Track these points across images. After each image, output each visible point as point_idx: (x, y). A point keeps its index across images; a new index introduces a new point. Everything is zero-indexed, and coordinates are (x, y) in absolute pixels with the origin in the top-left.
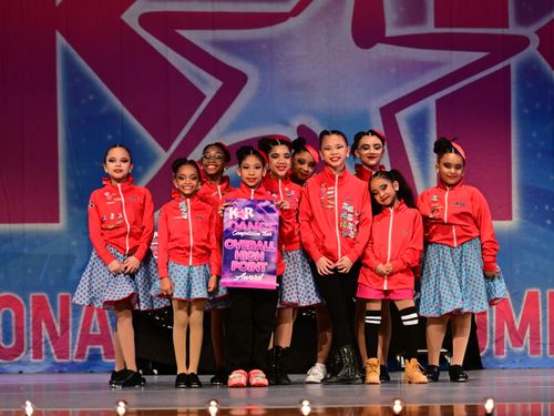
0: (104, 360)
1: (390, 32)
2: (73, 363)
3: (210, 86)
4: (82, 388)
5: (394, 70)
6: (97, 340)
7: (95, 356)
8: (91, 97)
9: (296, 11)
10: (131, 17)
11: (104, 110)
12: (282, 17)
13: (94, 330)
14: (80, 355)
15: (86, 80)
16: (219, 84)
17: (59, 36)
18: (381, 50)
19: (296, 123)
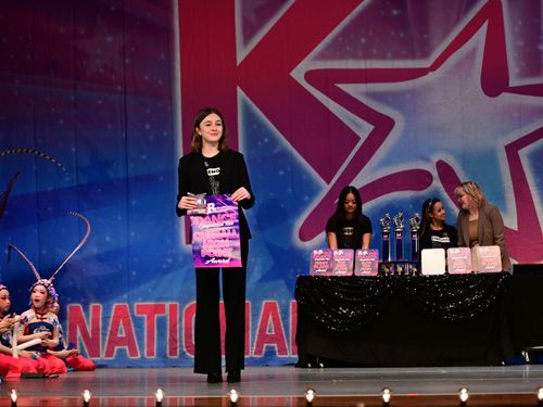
0: (278, 356)
1: (513, 82)
2: (252, 358)
3: (364, 130)
4: (260, 379)
5: (516, 115)
6: (272, 339)
7: (270, 352)
8: (266, 140)
9: (435, 67)
10: (298, 74)
11: (276, 151)
12: (422, 72)
13: (270, 331)
14: (258, 351)
15: (261, 126)
16: (372, 127)
17: (239, 90)
18: (506, 97)
19: (435, 159)
